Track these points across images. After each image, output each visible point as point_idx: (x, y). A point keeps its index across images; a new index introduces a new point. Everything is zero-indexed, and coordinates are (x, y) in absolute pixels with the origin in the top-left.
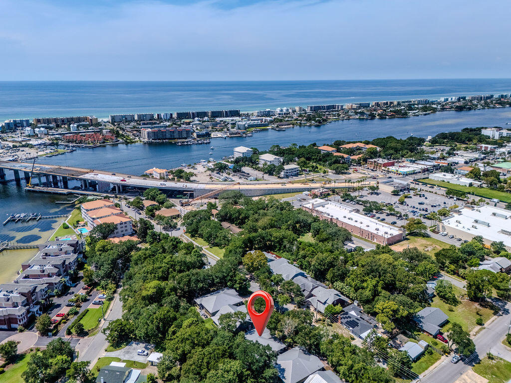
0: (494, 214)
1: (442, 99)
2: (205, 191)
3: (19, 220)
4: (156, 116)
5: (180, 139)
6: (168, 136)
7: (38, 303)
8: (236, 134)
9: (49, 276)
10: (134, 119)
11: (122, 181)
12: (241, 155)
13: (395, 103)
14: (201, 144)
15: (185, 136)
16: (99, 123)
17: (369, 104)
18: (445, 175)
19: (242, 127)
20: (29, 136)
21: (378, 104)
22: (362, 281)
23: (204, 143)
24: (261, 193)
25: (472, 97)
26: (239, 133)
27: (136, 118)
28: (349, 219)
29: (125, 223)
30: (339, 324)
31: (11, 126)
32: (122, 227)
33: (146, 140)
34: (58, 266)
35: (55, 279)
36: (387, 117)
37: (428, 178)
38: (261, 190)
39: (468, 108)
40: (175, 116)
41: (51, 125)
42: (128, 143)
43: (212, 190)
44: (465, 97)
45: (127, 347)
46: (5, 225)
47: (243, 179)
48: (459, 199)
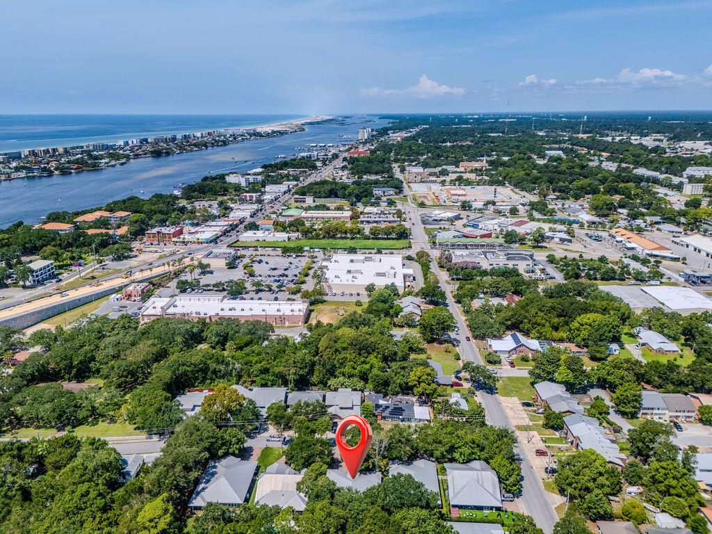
0: (352, 261)
1: (121, 143)
13: (61, 150)
17: (20, 154)
18: (254, 233)
21: (34, 153)
24: (34, 318)
25: (155, 139)
28: (230, 310)
36: (73, 171)
37: (238, 241)
38: (33, 314)
39: (165, 153)
44: (147, 139)
48: (298, 256)
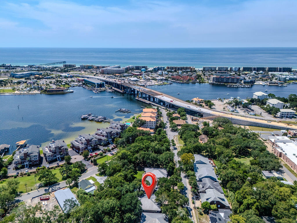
2: (210, 115)
3: (122, 111)
4: (229, 69)
5: (232, 83)
6: (225, 81)
7: (91, 146)
8: (275, 83)
9: (103, 136)
10: (216, 69)
11: (171, 101)
12: (257, 98)
14: (243, 87)
15: (235, 81)
16: (196, 70)
19: (282, 80)
20: (159, 75)
22: (243, 197)
23: (245, 87)
26: (277, 83)
27: (217, 69)
29: (152, 122)
30: (208, 217)
31: (156, 70)
32: (150, 124)
33: (212, 82)
34: (108, 133)
35: (103, 138)
40: (241, 69)
41: (173, 70)
42: (201, 82)
43: (214, 115)
45: (104, 177)
46: (116, 112)
47: (246, 113)
